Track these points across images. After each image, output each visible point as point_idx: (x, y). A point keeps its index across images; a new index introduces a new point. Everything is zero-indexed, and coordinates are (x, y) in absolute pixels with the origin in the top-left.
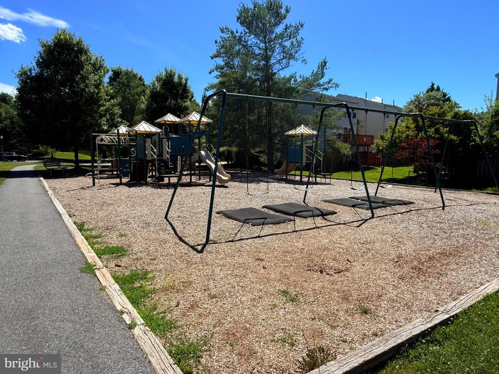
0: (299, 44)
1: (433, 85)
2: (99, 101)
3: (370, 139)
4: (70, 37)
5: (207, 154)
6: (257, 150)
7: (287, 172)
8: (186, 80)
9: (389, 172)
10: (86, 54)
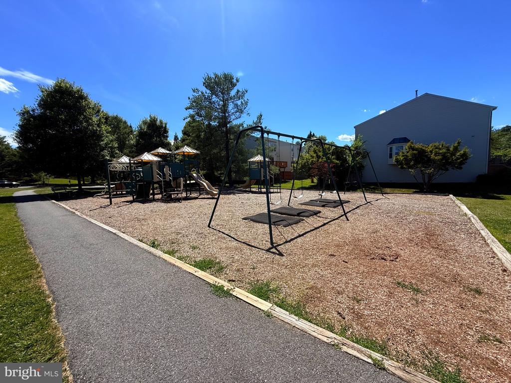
0: (246, 103)
1: (311, 132)
2: (102, 137)
3: (285, 163)
4: (70, 85)
5: (197, 175)
6: (219, 172)
7: (249, 186)
8: (166, 124)
9: (298, 183)
10: (86, 100)
